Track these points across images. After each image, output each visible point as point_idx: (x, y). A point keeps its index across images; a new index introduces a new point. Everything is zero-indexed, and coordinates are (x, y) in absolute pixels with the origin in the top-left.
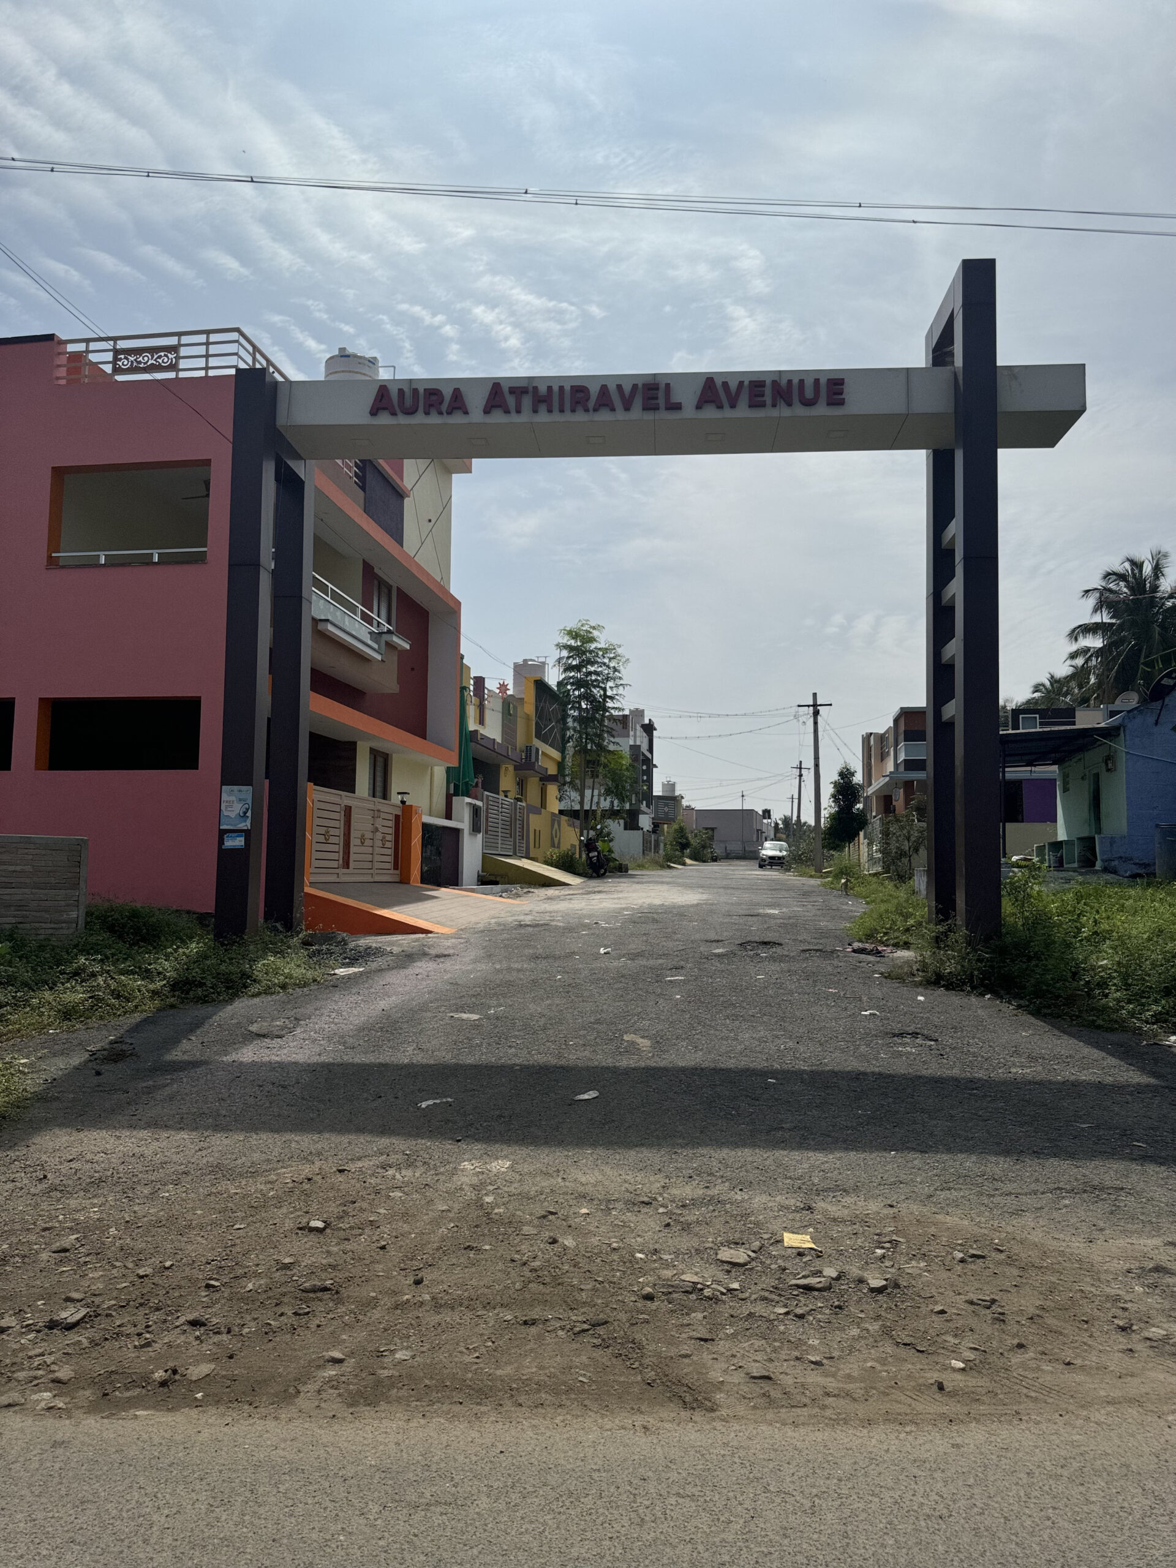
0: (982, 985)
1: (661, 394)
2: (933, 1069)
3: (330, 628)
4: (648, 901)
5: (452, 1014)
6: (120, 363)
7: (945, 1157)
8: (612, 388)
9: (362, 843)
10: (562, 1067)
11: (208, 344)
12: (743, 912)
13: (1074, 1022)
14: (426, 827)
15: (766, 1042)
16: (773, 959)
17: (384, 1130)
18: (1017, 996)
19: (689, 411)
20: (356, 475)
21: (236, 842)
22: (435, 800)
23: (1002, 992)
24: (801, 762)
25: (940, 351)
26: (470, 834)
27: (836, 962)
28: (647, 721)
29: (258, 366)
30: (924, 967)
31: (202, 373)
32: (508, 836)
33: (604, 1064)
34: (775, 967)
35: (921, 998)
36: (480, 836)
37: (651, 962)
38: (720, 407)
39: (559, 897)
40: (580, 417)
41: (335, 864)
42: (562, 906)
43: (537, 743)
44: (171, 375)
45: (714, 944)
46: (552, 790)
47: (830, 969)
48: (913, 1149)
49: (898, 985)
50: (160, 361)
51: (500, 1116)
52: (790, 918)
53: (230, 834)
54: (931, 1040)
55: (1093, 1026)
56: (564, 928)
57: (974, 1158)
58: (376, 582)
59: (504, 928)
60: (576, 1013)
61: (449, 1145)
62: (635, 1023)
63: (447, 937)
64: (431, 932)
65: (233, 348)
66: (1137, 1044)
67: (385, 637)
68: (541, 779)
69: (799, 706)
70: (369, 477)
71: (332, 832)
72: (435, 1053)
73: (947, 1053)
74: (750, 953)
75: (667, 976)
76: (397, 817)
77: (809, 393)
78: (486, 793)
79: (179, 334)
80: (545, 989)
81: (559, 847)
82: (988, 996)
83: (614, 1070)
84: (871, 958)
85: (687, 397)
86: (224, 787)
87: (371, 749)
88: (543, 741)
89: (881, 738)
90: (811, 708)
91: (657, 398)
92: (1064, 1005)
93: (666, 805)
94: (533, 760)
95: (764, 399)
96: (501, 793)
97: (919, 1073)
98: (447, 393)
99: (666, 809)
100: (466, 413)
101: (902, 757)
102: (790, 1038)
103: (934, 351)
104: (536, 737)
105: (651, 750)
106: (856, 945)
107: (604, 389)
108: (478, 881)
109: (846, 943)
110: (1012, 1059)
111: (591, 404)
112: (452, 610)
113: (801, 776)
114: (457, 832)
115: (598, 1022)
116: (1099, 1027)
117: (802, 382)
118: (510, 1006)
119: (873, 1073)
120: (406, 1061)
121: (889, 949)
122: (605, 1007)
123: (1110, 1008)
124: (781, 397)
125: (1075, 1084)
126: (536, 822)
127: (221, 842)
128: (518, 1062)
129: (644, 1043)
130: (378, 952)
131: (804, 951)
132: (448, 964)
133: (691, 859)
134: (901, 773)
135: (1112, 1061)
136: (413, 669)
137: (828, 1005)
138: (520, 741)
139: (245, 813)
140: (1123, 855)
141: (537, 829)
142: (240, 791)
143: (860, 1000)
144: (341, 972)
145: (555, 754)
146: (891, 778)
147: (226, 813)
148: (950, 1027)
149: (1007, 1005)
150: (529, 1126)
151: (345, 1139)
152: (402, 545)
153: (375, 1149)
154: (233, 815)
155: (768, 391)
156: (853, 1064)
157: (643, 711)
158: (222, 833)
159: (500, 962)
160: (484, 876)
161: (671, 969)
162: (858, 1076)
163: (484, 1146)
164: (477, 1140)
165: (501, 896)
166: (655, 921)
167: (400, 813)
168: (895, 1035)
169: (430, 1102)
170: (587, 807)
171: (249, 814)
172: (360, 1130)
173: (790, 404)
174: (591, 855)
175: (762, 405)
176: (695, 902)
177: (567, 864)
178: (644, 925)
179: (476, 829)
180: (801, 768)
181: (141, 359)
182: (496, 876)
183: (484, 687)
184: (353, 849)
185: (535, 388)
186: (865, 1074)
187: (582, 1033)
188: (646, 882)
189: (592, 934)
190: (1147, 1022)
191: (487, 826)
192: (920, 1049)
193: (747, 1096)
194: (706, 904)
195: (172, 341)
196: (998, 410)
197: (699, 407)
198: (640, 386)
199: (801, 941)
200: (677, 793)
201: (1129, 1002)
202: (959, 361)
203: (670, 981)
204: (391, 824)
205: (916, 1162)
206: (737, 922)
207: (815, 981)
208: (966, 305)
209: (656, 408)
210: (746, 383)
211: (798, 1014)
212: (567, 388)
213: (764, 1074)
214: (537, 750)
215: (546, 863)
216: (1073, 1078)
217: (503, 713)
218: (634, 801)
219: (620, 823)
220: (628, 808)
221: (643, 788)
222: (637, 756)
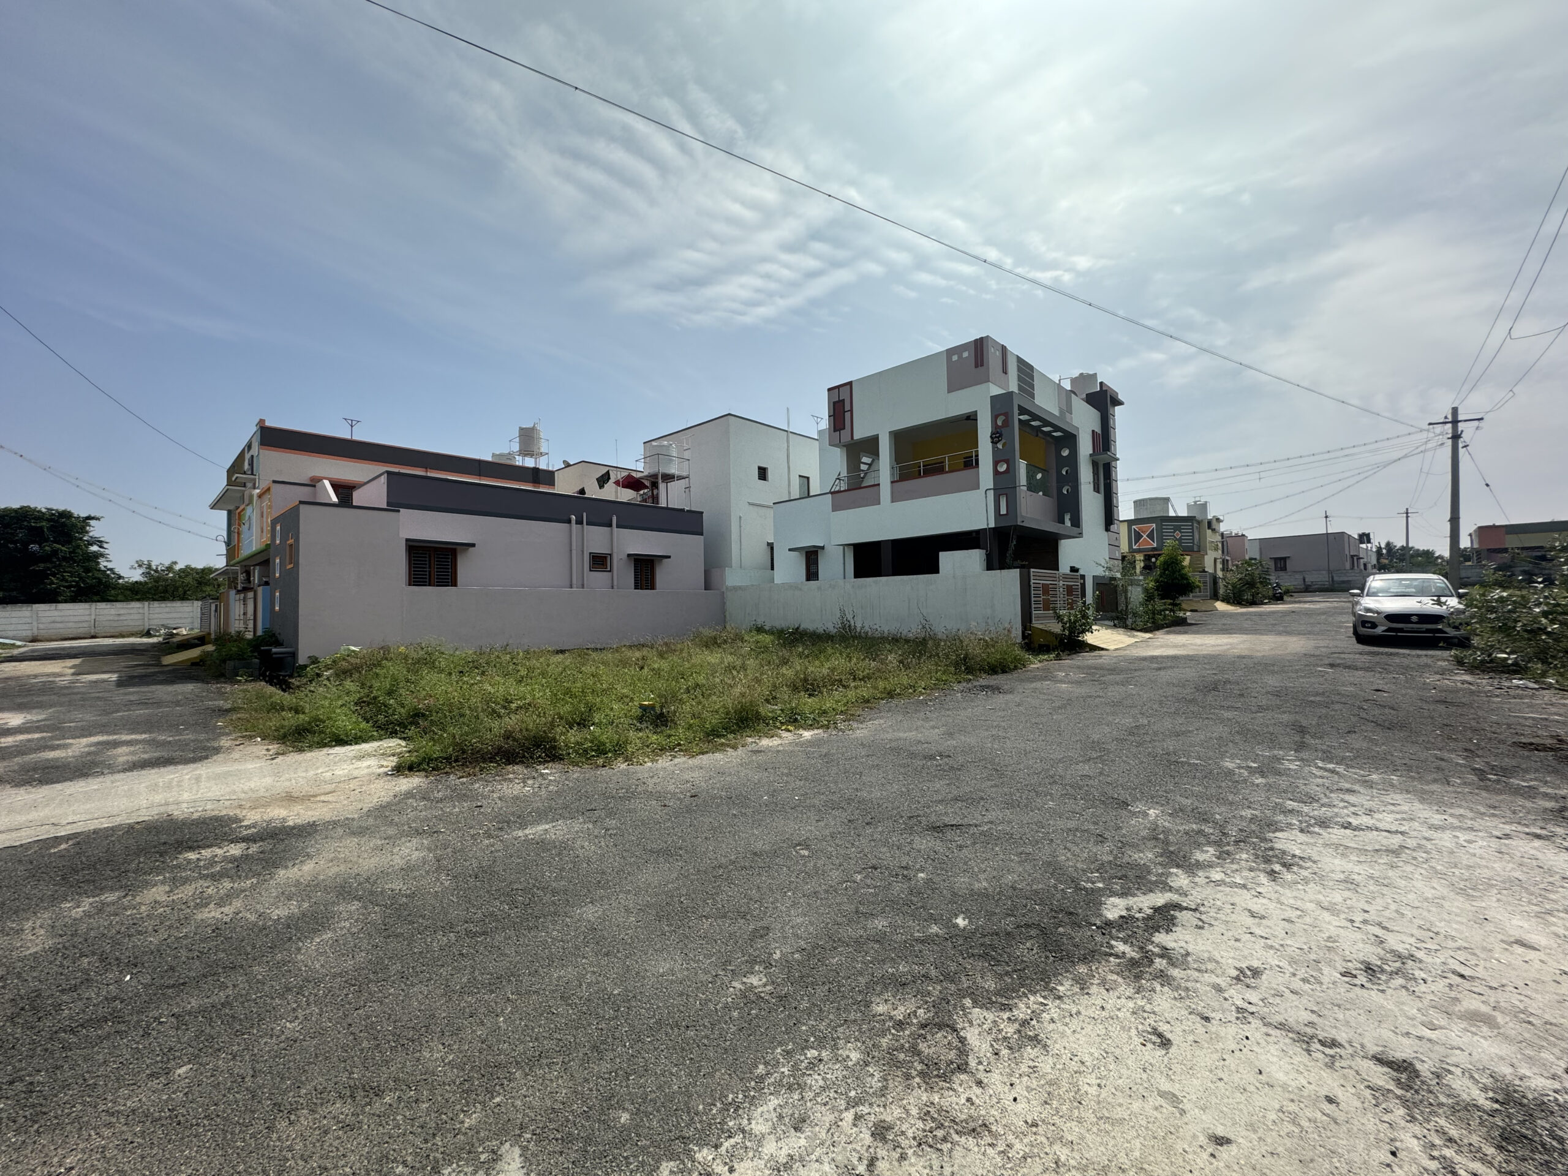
113: (1456, 437)
180: (1455, 422)
200: (1210, 515)
218: (1003, 511)
219: (975, 557)
220: (992, 525)
221: (1060, 490)
222: (1008, 416)
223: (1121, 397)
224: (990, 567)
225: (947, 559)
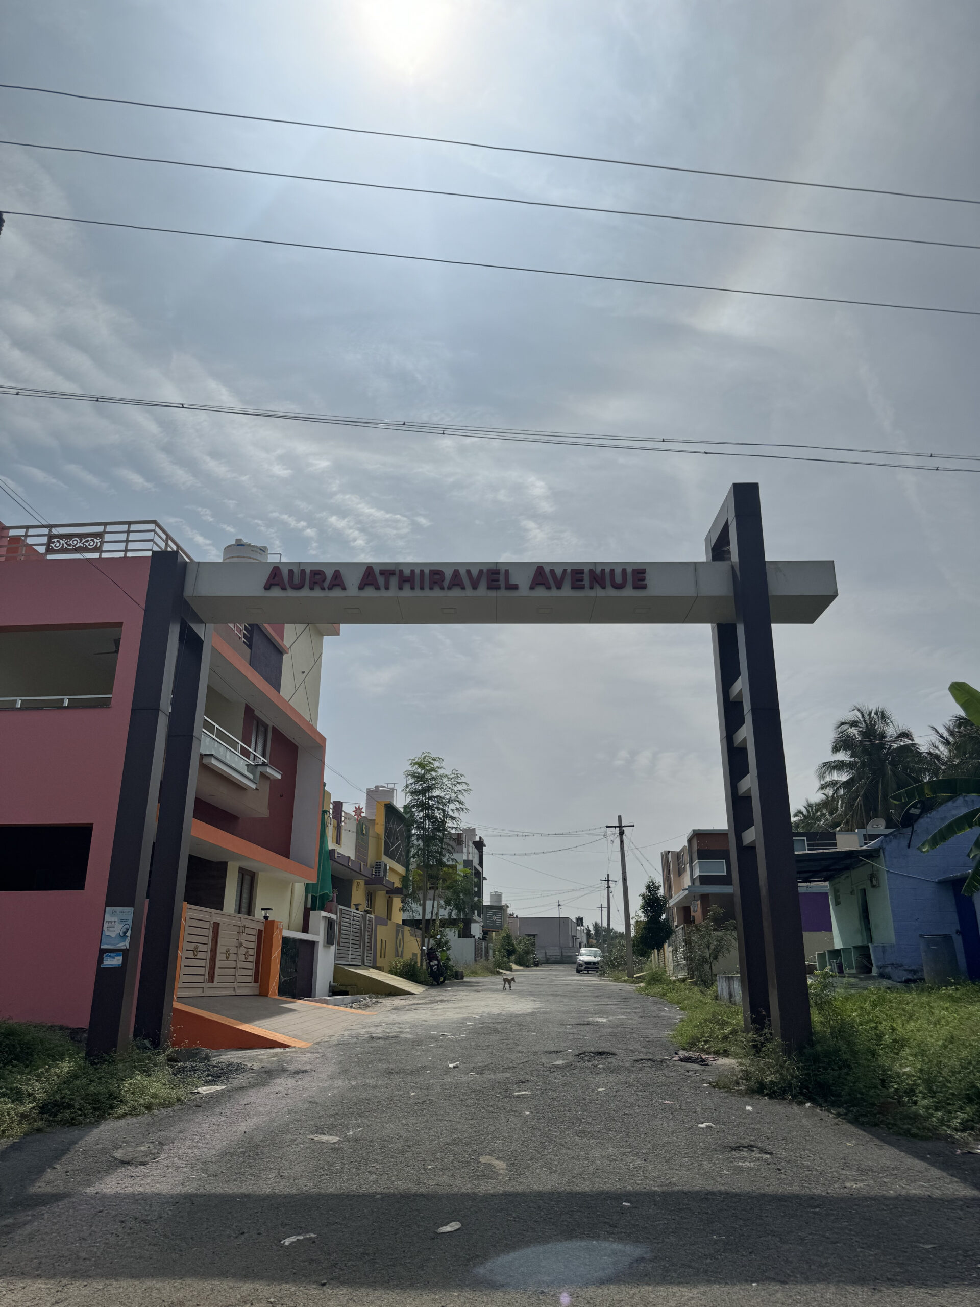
0: (801, 1093)
1: (502, 577)
2: (773, 1186)
3: (214, 761)
4: (487, 1010)
5: (312, 1137)
6: (53, 545)
7: (805, 1288)
8: (463, 572)
9: (227, 958)
10: (422, 1195)
11: (128, 532)
12: (575, 1021)
13: (891, 1131)
14: (286, 940)
15: (615, 1160)
16: (610, 1070)
17: (247, 1275)
18: (834, 1104)
19: (524, 590)
20: (245, 636)
21: (114, 961)
22: (293, 915)
23: (820, 1100)
24: (608, 875)
25: (719, 550)
26: (324, 946)
27: (666, 1072)
28: (477, 839)
29: (169, 549)
30: (747, 1076)
31: (122, 555)
32: (358, 946)
33: (463, 1190)
34: (612, 1079)
35: (749, 1108)
36: (333, 948)
37: (499, 1076)
38: (549, 588)
39: (405, 1007)
40: (437, 593)
41: (201, 979)
42: (409, 1017)
43: (385, 859)
44: (96, 555)
45: (554, 1055)
46: (397, 902)
47: (662, 1079)
48: (773, 1280)
49: (726, 1094)
50: (87, 544)
51: (364, 1254)
52: (617, 1026)
53: (110, 954)
54: (766, 1153)
55: (908, 1134)
56: (414, 1041)
57: (832, 1289)
58: (255, 722)
59: (357, 1041)
60: (432, 1133)
61: (313, 1291)
62: (489, 1143)
63: (304, 1051)
64: (288, 1046)
65: (150, 536)
66: (952, 1152)
67: (260, 769)
68: (388, 893)
69: (607, 827)
70: (256, 638)
71: (201, 947)
72: (297, 1181)
73: (784, 1168)
74: (588, 1064)
75: (515, 1091)
76: (260, 932)
77: (618, 579)
78: (340, 907)
79: (105, 524)
80: (400, 1107)
81: (402, 956)
82: (808, 1105)
83: (473, 1197)
84: (697, 1067)
85: (523, 580)
86: (108, 909)
87: (240, 868)
88: (390, 858)
89: (678, 856)
90: (617, 829)
91: (498, 581)
92: (879, 1113)
93: (494, 914)
94: (382, 875)
95: (583, 583)
96: (352, 905)
97: (762, 1191)
98: (329, 574)
99: (494, 918)
100: (344, 589)
101: (697, 873)
102: (637, 1155)
103: (714, 550)
104: (385, 854)
105: (481, 864)
106: (682, 1053)
107: (456, 574)
108: (330, 991)
109: (672, 1052)
110: (844, 1172)
111: (446, 583)
112: (318, 746)
113: (609, 887)
114: (312, 945)
115: (454, 1143)
116: (914, 1136)
117: (612, 571)
118: (368, 1126)
119: (721, 1193)
120: (268, 1191)
121: (711, 1057)
122: (459, 1126)
123: (921, 1116)
124: (597, 582)
125: (909, 1199)
126: (383, 933)
127: (100, 961)
128: (379, 1190)
129: (500, 1165)
130: (239, 1069)
131: (636, 1061)
132: (305, 1081)
133: (516, 964)
134: (697, 887)
135: (935, 1172)
136: (282, 796)
137: (667, 1118)
138: (371, 859)
139: (125, 933)
140: (894, 962)
141: (384, 939)
142: (122, 912)
143: (695, 1112)
144: (204, 1090)
145: (401, 869)
146: (689, 891)
147: (107, 933)
148: (781, 1138)
149: (827, 1114)
150: (394, 1265)
151: (207, 1285)
152: (279, 691)
153: (239, 1296)
154: (113, 935)
155: (586, 578)
156: (699, 1184)
157: (474, 830)
158: (102, 952)
159: (356, 1078)
160: (335, 987)
161: (517, 1083)
162: (707, 1197)
163: (350, 1290)
164: (342, 1283)
165: (351, 1007)
166: (496, 1031)
167: (262, 928)
168: (733, 1149)
169: (293, 1239)
170: (428, 917)
171: (129, 934)
172: (223, 1274)
173: (604, 587)
174: (432, 964)
175: (582, 588)
176: (530, 1011)
177: (409, 973)
178: (486, 1036)
179: (329, 941)
180: (608, 881)
181: (71, 542)
182: (347, 986)
183: (342, 811)
184: (218, 964)
185: (401, 572)
186: (713, 1193)
187: (439, 1155)
188: (482, 990)
189: (440, 1047)
190: (957, 1130)
191: (340, 937)
192: (758, 1163)
193: (605, 1223)
194: (539, 1012)
195: (100, 529)
196: (769, 595)
197: (532, 588)
198: (485, 571)
199: (632, 1050)
200: (503, 903)
201: (937, 1109)
202: (735, 556)
203: (518, 1096)
204: (254, 939)
205: (779, 1295)
206: (571, 1031)
207: (651, 1093)
208: (738, 516)
209: (498, 588)
210: (569, 571)
211: (641, 1128)
212: (427, 571)
213: (618, 1197)
214: (386, 865)
215: (393, 972)
216: (904, 1192)
217: (357, 833)
224: (460, 937)
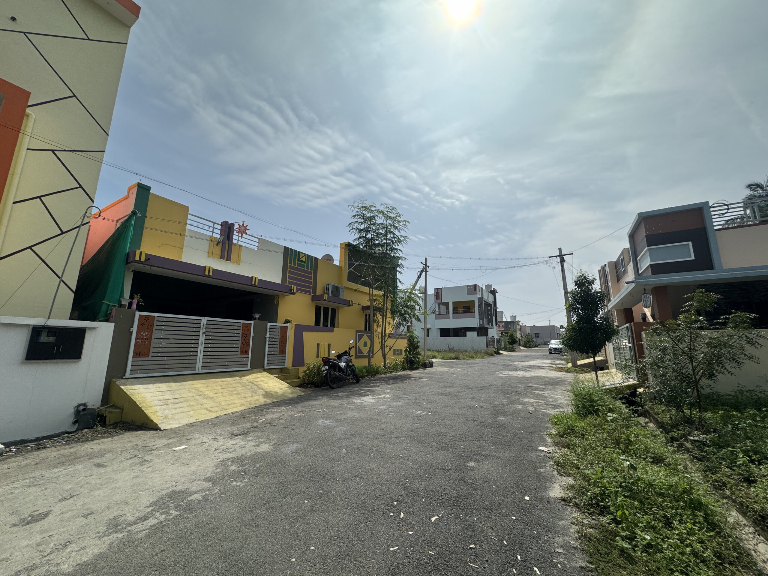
28: (493, 289)
43: (350, 284)
69: (549, 257)
89: (616, 264)
90: (558, 258)
104: (349, 281)
105: (494, 302)
126: (321, 338)
134: (647, 279)
146: (636, 284)
157: (491, 285)
200: (517, 320)
218: (481, 323)
219: (475, 333)
220: (479, 326)
221: (488, 317)
222: (482, 303)
223: (497, 291)
224: (478, 336)
225: (468, 333)
